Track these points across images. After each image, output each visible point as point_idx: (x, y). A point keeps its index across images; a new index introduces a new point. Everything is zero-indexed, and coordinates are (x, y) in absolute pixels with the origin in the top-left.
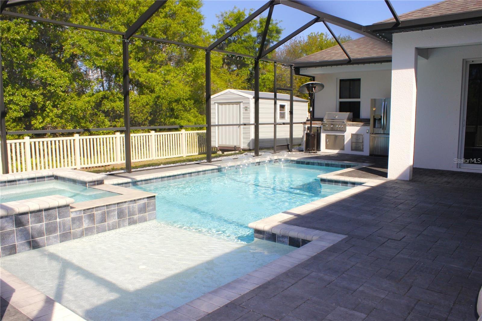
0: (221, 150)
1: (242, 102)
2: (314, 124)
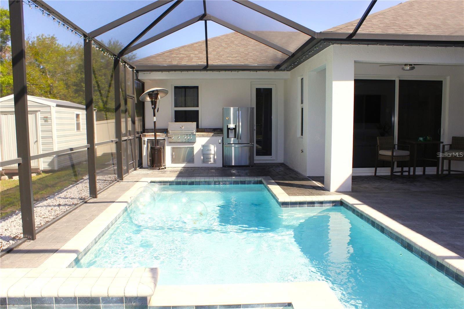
0: (6, 174)
1: (39, 111)
2: (159, 136)
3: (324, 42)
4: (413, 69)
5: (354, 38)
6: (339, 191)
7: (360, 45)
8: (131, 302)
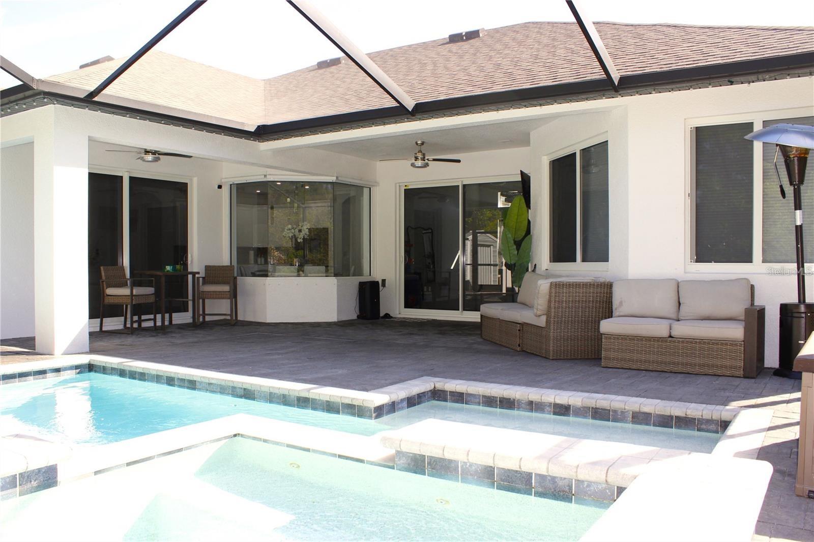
3: (44, 98)
4: (157, 161)
5: (96, 99)
6: (67, 353)
7: (115, 116)
8: (31, 482)
